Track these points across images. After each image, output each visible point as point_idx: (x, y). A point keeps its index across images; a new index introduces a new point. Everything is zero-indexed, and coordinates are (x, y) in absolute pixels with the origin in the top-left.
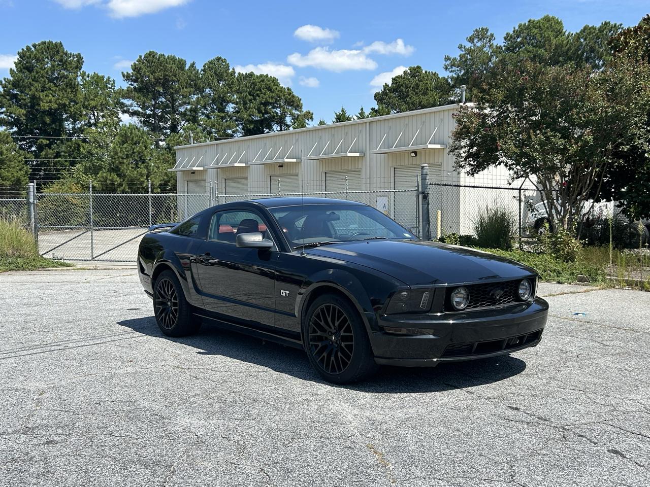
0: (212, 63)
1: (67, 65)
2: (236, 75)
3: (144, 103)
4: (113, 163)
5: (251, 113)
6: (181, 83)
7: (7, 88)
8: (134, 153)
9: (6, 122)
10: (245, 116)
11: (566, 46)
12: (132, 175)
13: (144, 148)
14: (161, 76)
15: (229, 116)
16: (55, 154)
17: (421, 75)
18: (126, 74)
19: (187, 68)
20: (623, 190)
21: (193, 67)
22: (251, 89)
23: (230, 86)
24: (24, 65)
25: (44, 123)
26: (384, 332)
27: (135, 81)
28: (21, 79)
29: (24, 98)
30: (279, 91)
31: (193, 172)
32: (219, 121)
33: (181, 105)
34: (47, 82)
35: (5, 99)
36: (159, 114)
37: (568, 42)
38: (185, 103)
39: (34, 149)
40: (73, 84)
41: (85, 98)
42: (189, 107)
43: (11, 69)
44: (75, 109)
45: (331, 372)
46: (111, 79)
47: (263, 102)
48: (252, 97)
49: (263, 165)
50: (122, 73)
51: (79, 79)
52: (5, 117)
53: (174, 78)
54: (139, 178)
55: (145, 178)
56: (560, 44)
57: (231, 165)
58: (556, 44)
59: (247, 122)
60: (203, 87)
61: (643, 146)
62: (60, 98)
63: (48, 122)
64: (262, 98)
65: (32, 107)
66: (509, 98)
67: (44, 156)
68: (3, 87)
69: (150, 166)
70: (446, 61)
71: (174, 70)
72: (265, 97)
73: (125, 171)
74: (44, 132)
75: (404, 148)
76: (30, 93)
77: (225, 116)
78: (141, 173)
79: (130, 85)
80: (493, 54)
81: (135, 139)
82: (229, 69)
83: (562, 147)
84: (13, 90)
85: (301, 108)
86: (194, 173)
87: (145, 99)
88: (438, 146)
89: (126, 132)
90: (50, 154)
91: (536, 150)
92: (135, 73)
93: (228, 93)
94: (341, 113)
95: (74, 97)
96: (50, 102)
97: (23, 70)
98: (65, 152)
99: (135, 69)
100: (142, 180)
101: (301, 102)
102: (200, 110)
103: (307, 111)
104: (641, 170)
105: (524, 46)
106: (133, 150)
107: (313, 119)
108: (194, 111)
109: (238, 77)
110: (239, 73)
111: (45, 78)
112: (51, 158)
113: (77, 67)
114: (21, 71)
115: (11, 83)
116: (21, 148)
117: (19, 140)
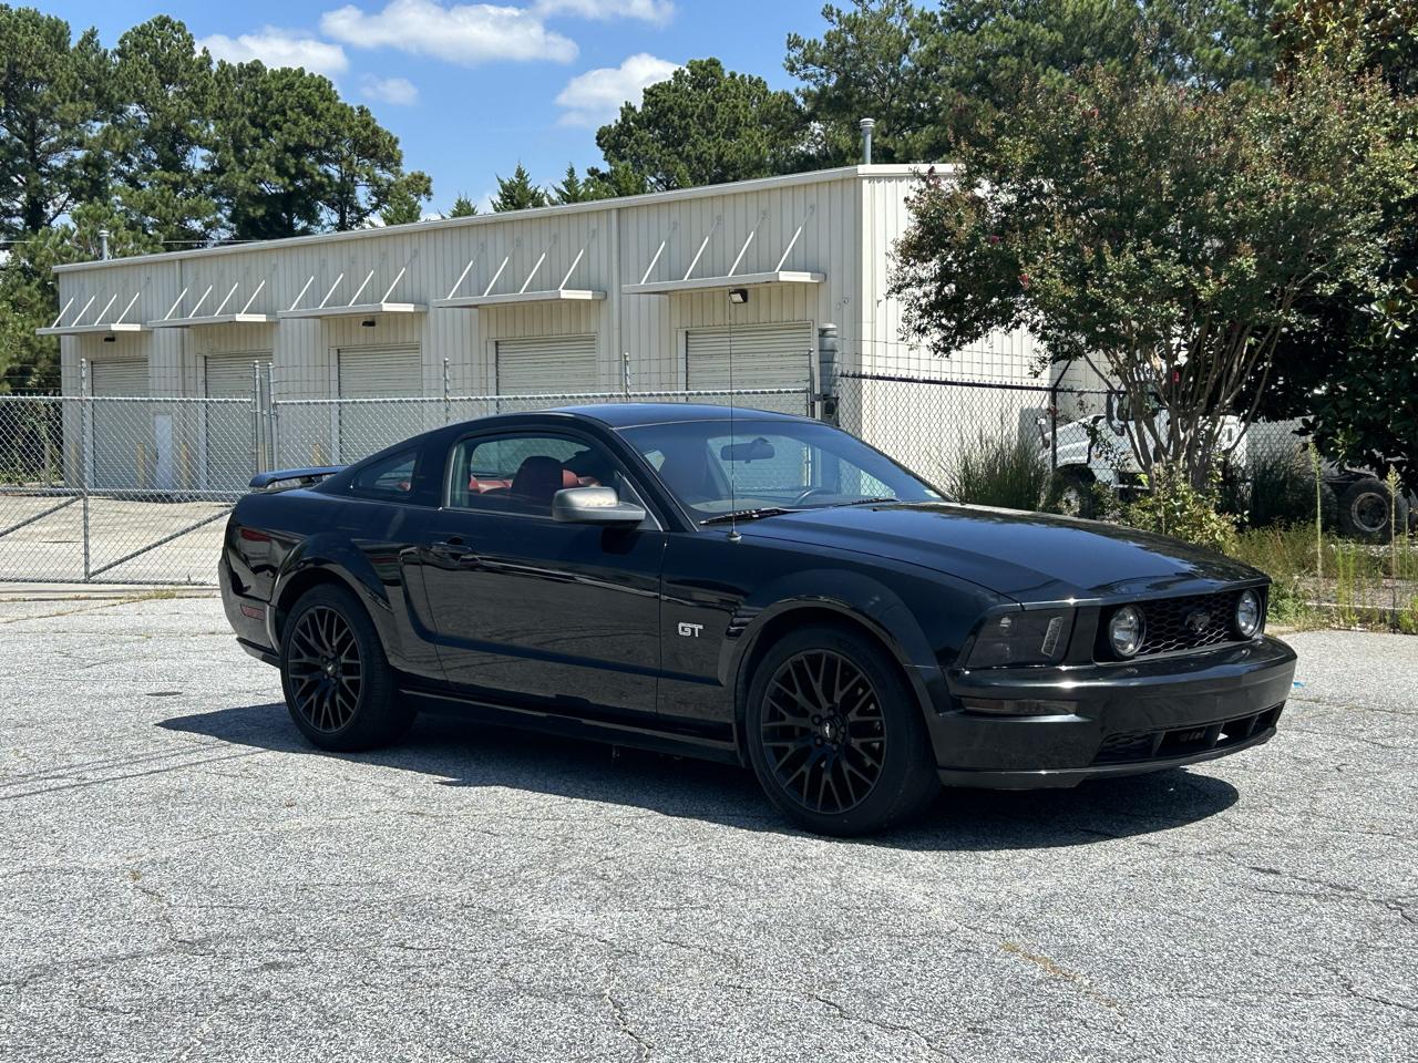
0: (145, 35)
2: (215, 67)
5: (258, 175)
6: (57, 86)
10: (241, 183)
11: (1100, 18)
15: (195, 182)
17: (719, 84)
19: (73, 45)
20: (1317, 391)
21: (90, 42)
22: (256, 109)
23: (198, 98)
26: (962, 710)
30: (335, 116)
31: (111, 338)
32: (167, 194)
33: (54, 149)
37: (1105, 6)
38: (68, 143)
42: (80, 155)
45: (821, 810)
47: (291, 144)
48: (258, 131)
49: (318, 321)
53: (40, 74)
56: (1085, 12)
57: (227, 318)
58: (1073, 13)
59: (247, 200)
61: (1366, 285)
64: (289, 134)
66: (1045, 162)
70: (789, 49)
71: (39, 48)
72: (298, 131)
75: (716, 281)
77: (184, 181)
80: (912, 34)
82: (193, 52)
83: (1179, 284)
85: (398, 164)
86: (114, 340)
88: (805, 277)
91: (1117, 291)
93: (190, 118)
94: (516, 180)
101: (399, 147)
102: (111, 163)
103: (416, 173)
104: (1362, 342)
105: (993, 14)
107: (431, 194)
108: (95, 164)
109: (219, 72)
110: (222, 63)
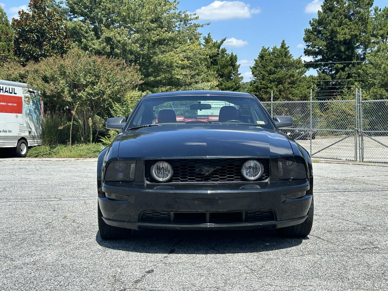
1: (360, 3)
4: (383, 80)
7: (314, 26)
9: (312, 53)
16: (347, 76)
24: (327, 7)
25: (340, 51)
28: (324, 18)
29: (326, 32)
34: (343, 19)
35: (312, 35)
39: (333, 72)
40: (364, 18)
41: (374, 28)
43: (319, 11)
44: (364, 38)
51: (372, 13)
52: (312, 48)
62: (353, 30)
63: (343, 50)
65: (332, 39)
67: (338, 77)
68: (312, 26)
74: (340, 59)
76: (330, 28)
84: (319, 27)
90: (343, 75)
95: (365, 28)
96: (345, 34)
97: (327, 11)
98: (355, 74)
111: (342, 15)
112: (344, 79)
113: (368, 4)
114: (325, 12)
115: (317, 22)
116: (323, 72)
117: (323, 65)
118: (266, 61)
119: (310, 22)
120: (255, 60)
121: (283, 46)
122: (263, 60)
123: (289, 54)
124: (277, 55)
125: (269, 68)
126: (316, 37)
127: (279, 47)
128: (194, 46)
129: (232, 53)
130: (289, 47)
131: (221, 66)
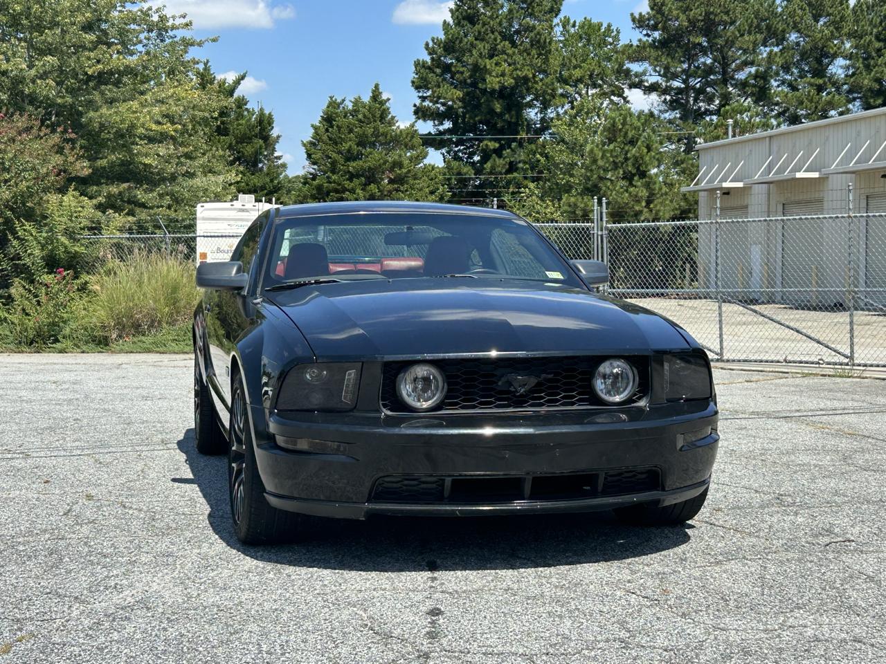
1: (533, 7)
3: (667, 68)
4: (588, 179)
5: (878, 75)
6: (740, 25)
7: (436, 54)
8: (626, 159)
9: (433, 113)
10: (866, 82)
12: (619, 200)
13: (645, 150)
14: (701, 15)
15: (834, 84)
16: (507, 166)
18: (637, 17)
22: (880, 29)
23: (837, 25)
24: (464, 13)
25: (492, 111)
26: (274, 444)
27: (655, 28)
28: (457, 38)
29: (461, 69)
33: (740, 68)
34: (499, 41)
35: (432, 74)
36: (698, 86)
38: (746, 64)
39: (477, 158)
40: (542, 41)
41: (562, 64)
42: (753, 70)
43: (445, 22)
44: (543, 84)
46: (614, 28)
49: (852, 175)
50: (632, 14)
51: (558, 30)
52: (431, 104)
53: (725, 18)
54: (633, 205)
55: (644, 204)
57: (793, 176)
60: (784, 31)
62: (519, 67)
63: (498, 110)
65: (474, 85)
67: (488, 170)
68: (430, 54)
69: (655, 183)
73: (609, 193)
74: (493, 129)
76: (470, 61)
77: (826, 84)
78: (636, 196)
79: (645, 35)
81: (630, 135)
84: (445, 57)
86: (728, 193)
87: (670, 60)
89: (614, 122)
90: (499, 166)
92: (654, 12)
93: (833, 37)
95: (544, 63)
96: (503, 75)
97: (462, 22)
98: (525, 163)
99: (655, 5)
100: (637, 208)
102: (777, 74)
106: (626, 154)
108: (763, 77)
109: (855, 6)
111: (496, 33)
112: (501, 173)
113: (551, 10)
114: (458, 24)
115: (442, 45)
116: (456, 158)
117: (454, 143)
118: (339, 130)
119: (427, 44)
120: (312, 126)
121: (376, 96)
122: (332, 127)
123: (390, 117)
124: (365, 116)
125: (345, 146)
126: (440, 80)
127: (366, 98)
128: (187, 90)
129: (262, 110)
130: (389, 99)
131: (236, 137)
